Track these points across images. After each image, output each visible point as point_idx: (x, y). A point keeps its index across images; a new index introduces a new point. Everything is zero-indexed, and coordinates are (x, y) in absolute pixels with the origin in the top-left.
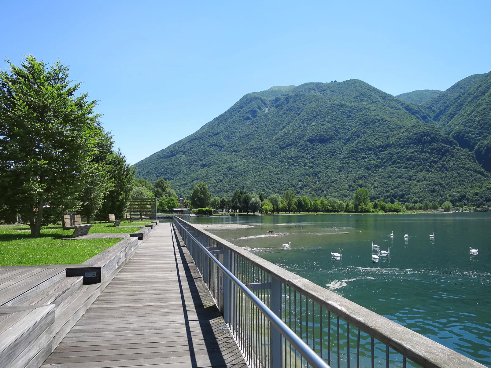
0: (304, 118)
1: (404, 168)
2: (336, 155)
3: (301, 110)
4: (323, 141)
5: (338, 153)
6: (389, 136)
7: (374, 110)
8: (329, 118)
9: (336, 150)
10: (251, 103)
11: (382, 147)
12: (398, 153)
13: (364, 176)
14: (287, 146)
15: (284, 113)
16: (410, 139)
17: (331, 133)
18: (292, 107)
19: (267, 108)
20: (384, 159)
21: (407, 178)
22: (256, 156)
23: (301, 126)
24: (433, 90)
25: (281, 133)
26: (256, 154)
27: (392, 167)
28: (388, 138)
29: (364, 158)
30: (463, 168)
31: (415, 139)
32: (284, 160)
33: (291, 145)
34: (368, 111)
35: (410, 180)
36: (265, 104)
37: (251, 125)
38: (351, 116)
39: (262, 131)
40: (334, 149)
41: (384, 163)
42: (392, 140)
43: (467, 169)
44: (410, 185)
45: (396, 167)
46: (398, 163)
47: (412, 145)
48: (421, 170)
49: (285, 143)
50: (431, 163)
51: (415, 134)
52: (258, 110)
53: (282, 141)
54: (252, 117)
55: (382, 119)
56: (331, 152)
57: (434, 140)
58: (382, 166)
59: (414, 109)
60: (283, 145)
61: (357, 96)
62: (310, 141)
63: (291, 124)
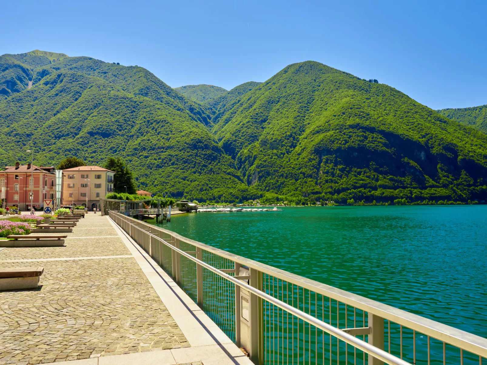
0: (83, 105)
1: (181, 170)
2: (119, 151)
3: (79, 94)
4: (106, 135)
5: (121, 150)
6: (170, 138)
7: (159, 109)
8: (112, 110)
9: (119, 146)
10: (7, 71)
11: (163, 148)
12: (176, 155)
13: (146, 175)
14: (63, 136)
15: (57, 95)
16: (187, 144)
17: (114, 128)
18: (67, 88)
19: (32, 82)
20: (164, 159)
21: (182, 179)
22: (23, 144)
23: (79, 115)
24: (217, 87)
25: (53, 119)
26: (23, 141)
27: (171, 168)
28: (168, 140)
29: (146, 157)
30: (225, 172)
31: (192, 144)
32: (61, 151)
33: (68, 135)
34: (152, 109)
35: (184, 180)
36: (28, 75)
37: (12, 103)
38: (135, 111)
39: (29, 113)
40: (117, 145)
41: (165, 163)
42: (173, 142)
43: (229, 174)
44: (184, 184)
45: (175, 168)
46: (176, 164)
47: (188, 150)
48: (195, 173)
49: (60, 132)
50: (202, 166)
51: (192, 140)
52: (18, 82)
53: (57, 129)
54: (10, 91)
55: (165, 121)
56: (114, 148)
57: (207, 147)
58: (163, 166)
59: (196, 109)
60: (58, 134)
61: (142, 89)
62: (91, 134)
63: (67, 110)
